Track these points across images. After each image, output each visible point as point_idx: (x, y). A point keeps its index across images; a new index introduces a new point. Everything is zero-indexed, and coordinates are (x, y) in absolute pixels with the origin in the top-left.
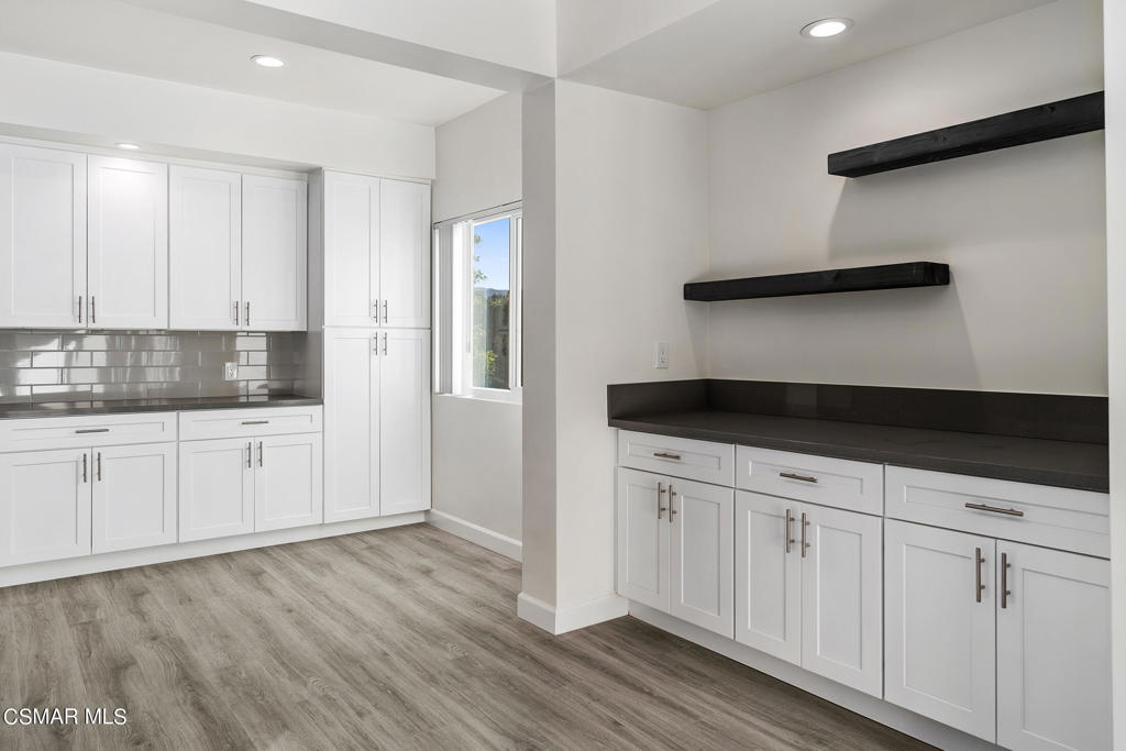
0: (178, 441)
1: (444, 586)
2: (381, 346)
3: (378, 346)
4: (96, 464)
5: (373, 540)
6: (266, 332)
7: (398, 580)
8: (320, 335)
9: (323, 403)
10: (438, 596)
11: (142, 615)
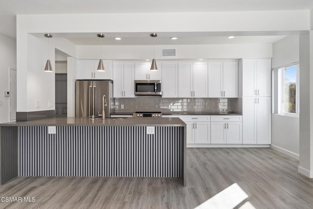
0: (211, 122)
1: (276, 162)
2: (257, 101)
3: (256, 101)
4: (195, 125)
5: (256, 150)
6: (227, 98)
7: (263, 159)
8: (242, 99)
9: (242, 115)
10: (274, 164)
11: (206, 156)
